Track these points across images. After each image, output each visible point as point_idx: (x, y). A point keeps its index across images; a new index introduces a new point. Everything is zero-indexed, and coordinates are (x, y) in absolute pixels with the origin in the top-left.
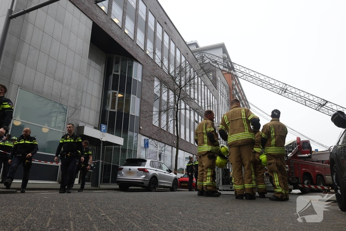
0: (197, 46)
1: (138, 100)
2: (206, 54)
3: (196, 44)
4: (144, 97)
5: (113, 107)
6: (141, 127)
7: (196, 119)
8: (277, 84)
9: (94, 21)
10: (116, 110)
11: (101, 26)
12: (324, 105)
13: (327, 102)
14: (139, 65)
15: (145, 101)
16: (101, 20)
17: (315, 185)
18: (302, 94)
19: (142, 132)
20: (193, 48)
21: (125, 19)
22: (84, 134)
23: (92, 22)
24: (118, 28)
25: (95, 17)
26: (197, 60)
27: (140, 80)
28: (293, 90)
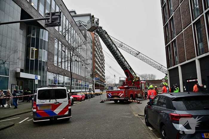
0: (75, 13)
1: (46, 52)
2: (82, 22)
3: (74, 12)
4: (49, 50)
5: (32, 57)
6: (48, 68)
7: (76, 59)
8: (118, 42)
9: (22, 7)
10: (34, 59)
11: (26, 11)
12: (138, 54)
13: (140, 53)
14: (47, 31)
15: (50, 52)
16: (26, 7)
17: (135, 99)
18: (129, 48)
19: (49, 70)
20: (73, 14)
21: (39, 5)
22: (20, 77)
23: (21, 8)
24: (35, 10)
25: (22, 5)
26: (77, 25)
27: (47, 41)
28: (125, 46)
